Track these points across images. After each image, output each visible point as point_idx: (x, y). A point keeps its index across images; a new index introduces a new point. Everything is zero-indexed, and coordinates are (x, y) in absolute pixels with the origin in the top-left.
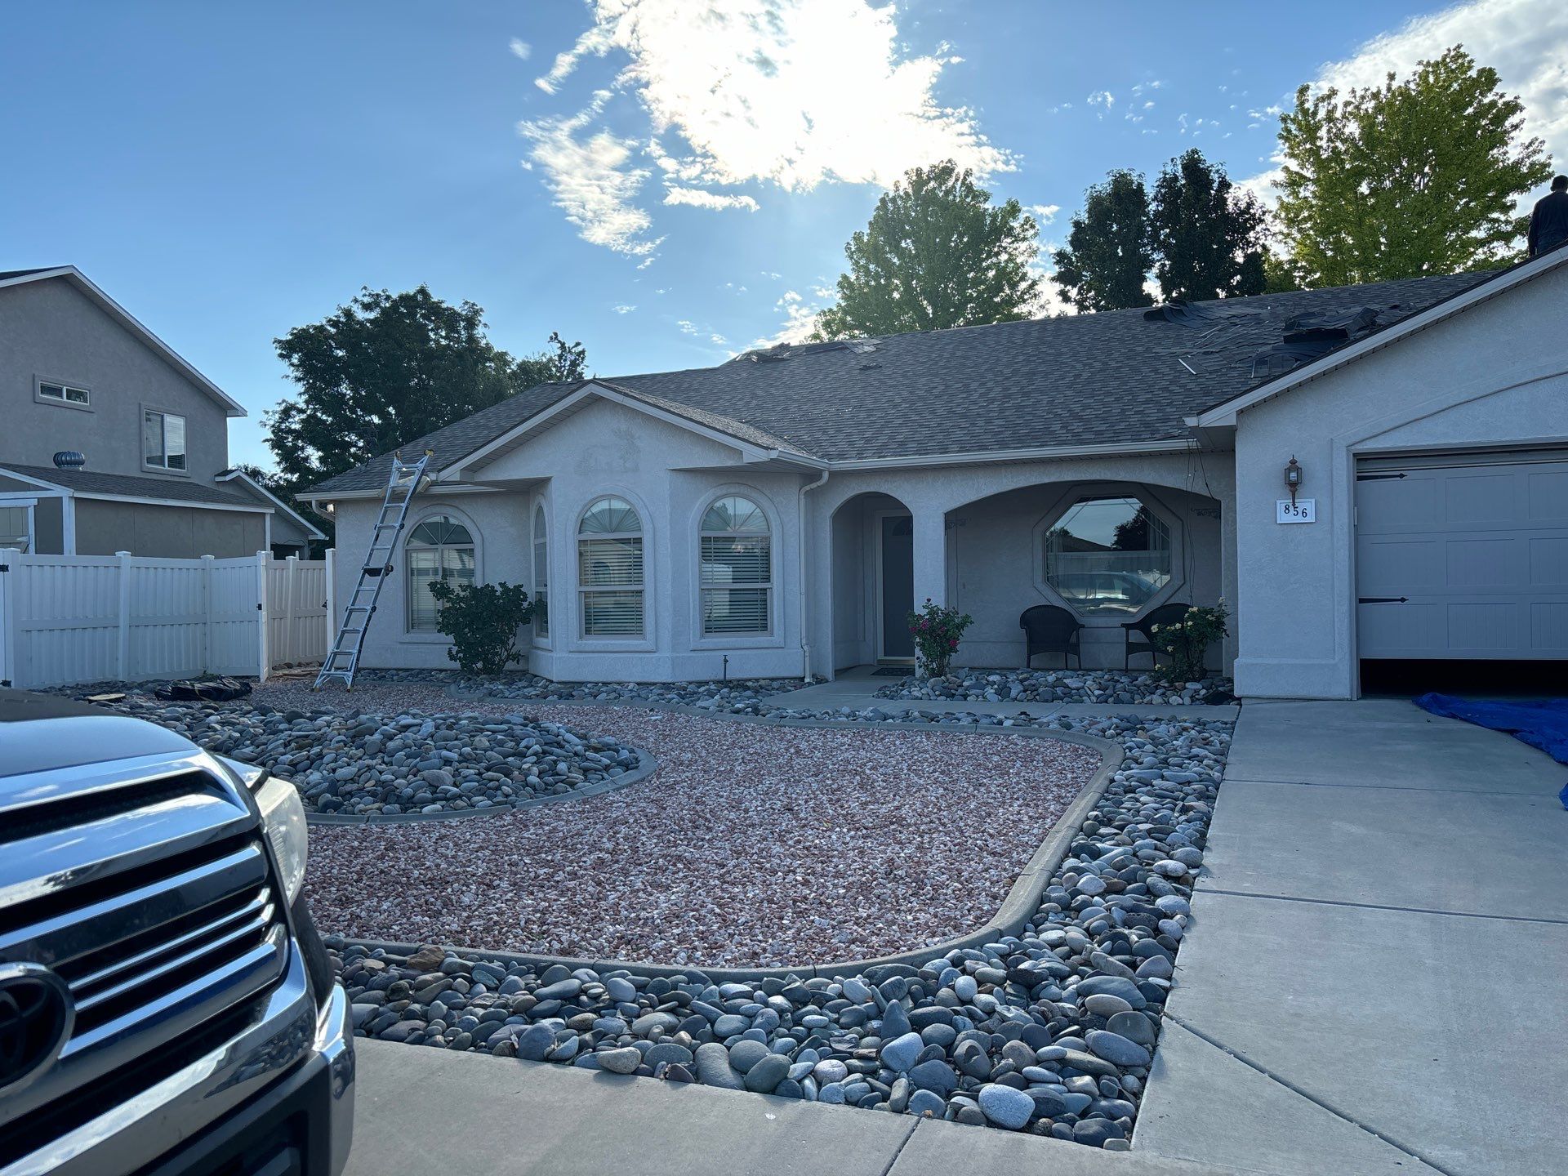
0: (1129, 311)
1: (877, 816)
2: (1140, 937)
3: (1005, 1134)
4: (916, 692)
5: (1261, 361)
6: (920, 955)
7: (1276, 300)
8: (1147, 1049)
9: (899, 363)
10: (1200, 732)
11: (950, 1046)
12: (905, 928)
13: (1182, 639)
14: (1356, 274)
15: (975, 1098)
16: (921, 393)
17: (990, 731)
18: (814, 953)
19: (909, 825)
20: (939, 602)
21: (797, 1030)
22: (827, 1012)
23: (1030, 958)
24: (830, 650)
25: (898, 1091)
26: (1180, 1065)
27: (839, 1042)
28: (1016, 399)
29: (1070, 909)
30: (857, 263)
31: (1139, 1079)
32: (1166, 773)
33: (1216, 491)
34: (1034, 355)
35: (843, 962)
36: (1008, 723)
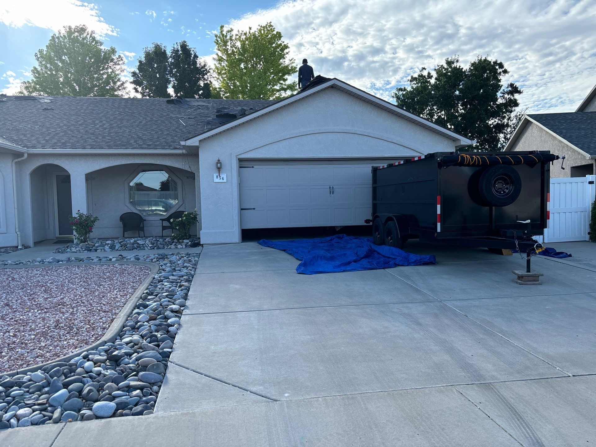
0: (162, 99)
1: (52, 303)
2: (161, 335)
3: (103, 421)
4: (74, 249)
5: (208, 123)
6: (69, 357)
7: (214, 101)
8: (162, 375)
9: (62, 109)
10: (187, 258)
11: (80, 391)
12: (63, 348)
13: (182, 224)
14: (240, 96)
15: (91, 409)
16: (73, 123)
17: (106, 263)
18: (17, 365)
19: (68, 305)
20: (84, 211)
21: (8, 399)
22: (23, 389)
23: (117, 350)
24: (31, 234)
25: (56, 415)
26: (173, 378)
27: (29, 400)
28: (116, 129)
29: (135, 328)
30: (41, 62)
31: (158, 387)
32: (174, 273)
33: (193, 170)
34: (123, 112)
35: (32, 366)
36: (114, 260)
